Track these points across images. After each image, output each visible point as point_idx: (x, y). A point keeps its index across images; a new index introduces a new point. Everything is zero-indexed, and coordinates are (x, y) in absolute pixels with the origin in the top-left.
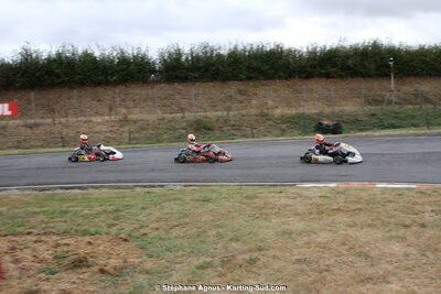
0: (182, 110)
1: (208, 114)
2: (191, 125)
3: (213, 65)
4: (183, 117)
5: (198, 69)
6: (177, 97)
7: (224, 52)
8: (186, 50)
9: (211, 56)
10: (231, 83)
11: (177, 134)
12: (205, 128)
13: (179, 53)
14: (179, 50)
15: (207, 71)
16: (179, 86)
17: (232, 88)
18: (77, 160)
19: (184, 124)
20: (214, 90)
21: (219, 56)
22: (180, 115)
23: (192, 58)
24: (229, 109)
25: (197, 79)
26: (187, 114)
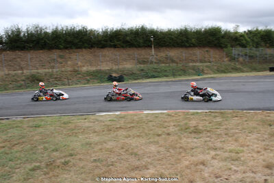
0: (22, 69)
1: (40, 71)
2: (28, 78)
3: (42, 39)
4: (23, 73)
5: (33, 42)
6: (18, 60)
7: (49, 31)
8: (24, 29)
9: (41, 34)
10: (54, 51)
11: (19, 85)
12: (37, 80)
13: (19, 31)
14: (19, 29)
15: (38, 43)
16: (19, 53)
17: (55, 54)
18: (38, 100)
19: (23, 78)
20: (43, 55)
21: (46, 33)
22: (20, 72)
23: (28, 34)
24: (53, 67)
25: (31, 48)
26: (25, 71)
